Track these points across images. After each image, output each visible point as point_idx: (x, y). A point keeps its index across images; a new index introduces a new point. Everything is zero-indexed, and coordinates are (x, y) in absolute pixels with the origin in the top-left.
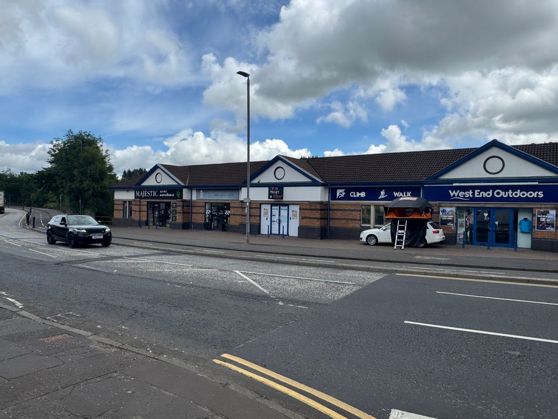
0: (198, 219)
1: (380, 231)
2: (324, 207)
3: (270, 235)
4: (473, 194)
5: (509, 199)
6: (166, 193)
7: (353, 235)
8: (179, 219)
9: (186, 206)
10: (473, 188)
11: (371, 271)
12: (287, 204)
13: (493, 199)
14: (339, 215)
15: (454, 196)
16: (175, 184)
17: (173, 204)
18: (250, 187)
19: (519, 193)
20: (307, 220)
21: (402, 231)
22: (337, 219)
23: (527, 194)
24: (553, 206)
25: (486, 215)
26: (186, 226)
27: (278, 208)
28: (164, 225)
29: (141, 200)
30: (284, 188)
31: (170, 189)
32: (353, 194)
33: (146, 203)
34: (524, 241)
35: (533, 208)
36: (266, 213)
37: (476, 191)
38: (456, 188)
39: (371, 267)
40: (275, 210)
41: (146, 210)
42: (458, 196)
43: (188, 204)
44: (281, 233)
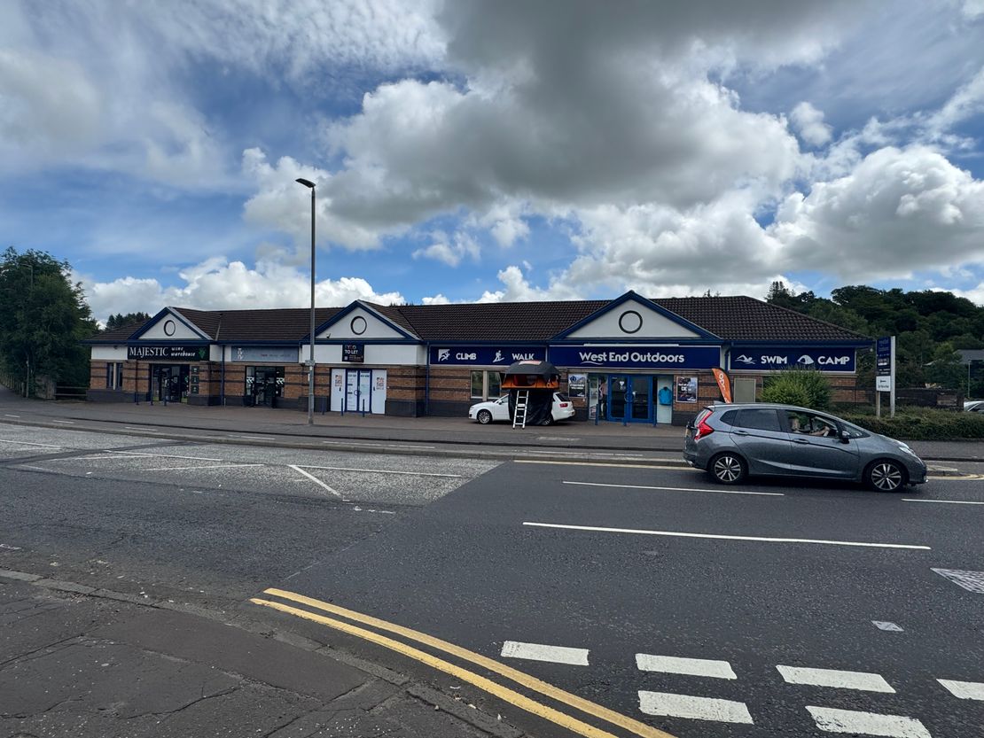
0: (235, 390)
1: (495, 404)
2: (421, 373)
3: (345, 412)
4: (607, 358)
5: (648, 364)
6: (181, 352)
7: (460, 411)
8: (204, 390)
9: (214, 371)
10: (608, 350)
11: (482, 459)
12: (369, 369)
13: (630, 364)
14: (441, 383)
15: (585, 359)
16: (199, 337)
17: (193, 367)
18: (316, 344)
19: (658, 357)
20: (397, 390)
21: (523, 405)
22: (439, 389)
23: (667, 358)
24: (694, 373)
25: (622, 383)
26: (215, 401)
27: (356, 374)
28: (177, 399)
29: (140, 362)
30: (366, 346)
31: (187, 345)
32: (460, 356)
33: (147, 367)
34: (664, 415)
35: (673, 375)
36: (338, 382)
37: (611, 354)
38: (587, 350)
39: (483, 453)
40: (353, 377)
41: (147, 377)
42: (590, 360)
43: (219, 369)
44: (361, 409)
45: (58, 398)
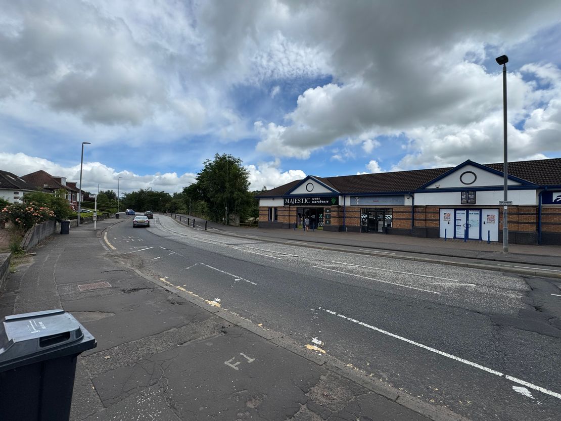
0: (352, 222)
2: (537, 211)
6: (318, 200)
8: (334, 222)
9: (341, 211)
12: (480, 209)
16: (330, 192)
17: (326, 209)
20: (514, 225)
26: (341, 229)
27: (465, 212)
28: (316, 227)
29: (291, 206)
30: (477, 192)
31: (323, 196)
33: (295, 209)
36: (447, 218)
40: (462, 215)
41: (296, 215)
45: (241, 225)
